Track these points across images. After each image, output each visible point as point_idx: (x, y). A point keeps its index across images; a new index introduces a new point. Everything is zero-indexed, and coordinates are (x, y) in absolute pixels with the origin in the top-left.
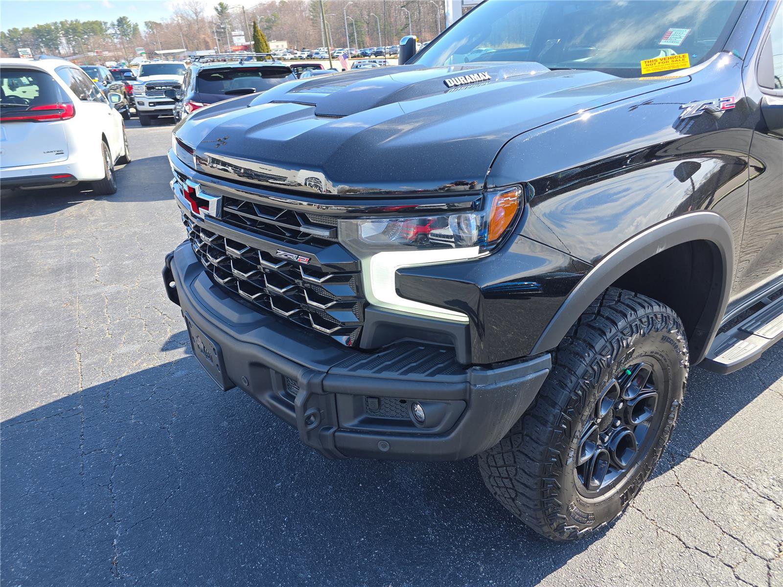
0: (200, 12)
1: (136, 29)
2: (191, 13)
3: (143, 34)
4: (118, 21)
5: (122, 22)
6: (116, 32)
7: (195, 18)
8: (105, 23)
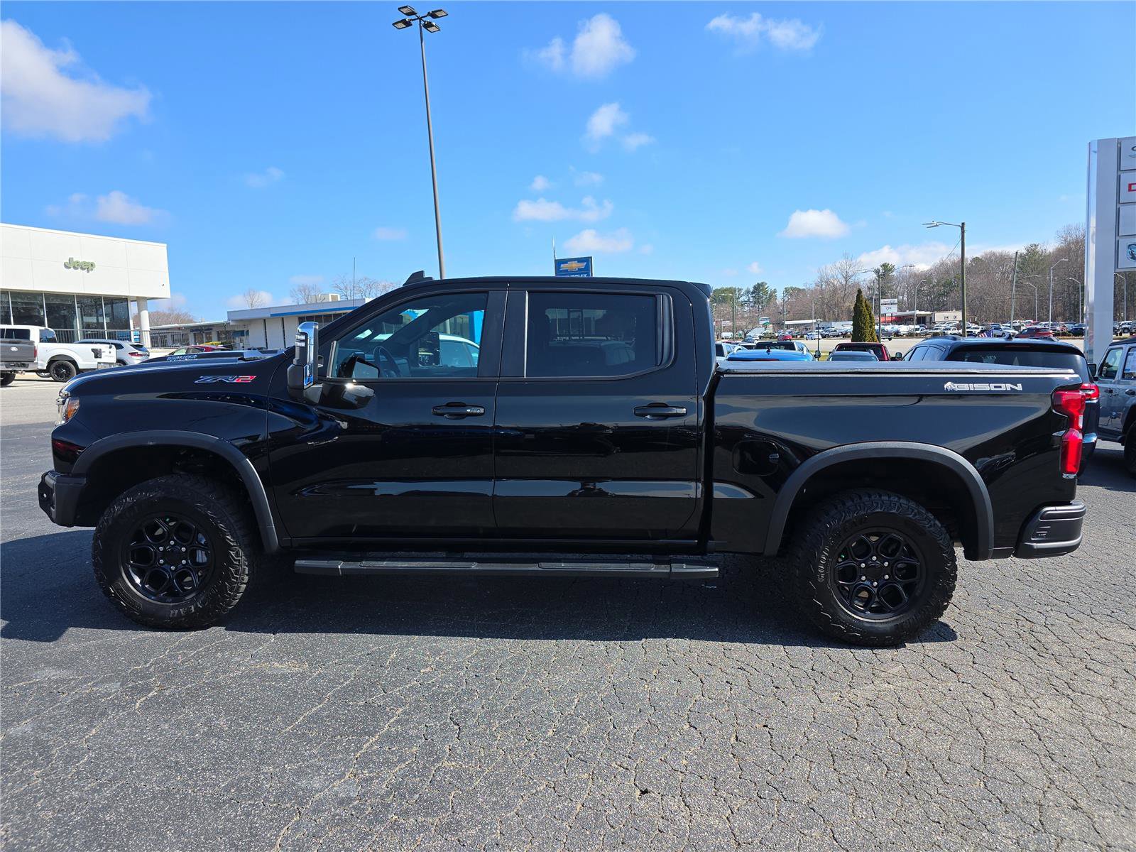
0: (852, 276)
1: (772, 295)
2: (840, 276)
3: (779, 301)
4: (755, 287)
5: (758, 288)
6: (749, 300)
7: (844, 283)
8: (740, 290)
